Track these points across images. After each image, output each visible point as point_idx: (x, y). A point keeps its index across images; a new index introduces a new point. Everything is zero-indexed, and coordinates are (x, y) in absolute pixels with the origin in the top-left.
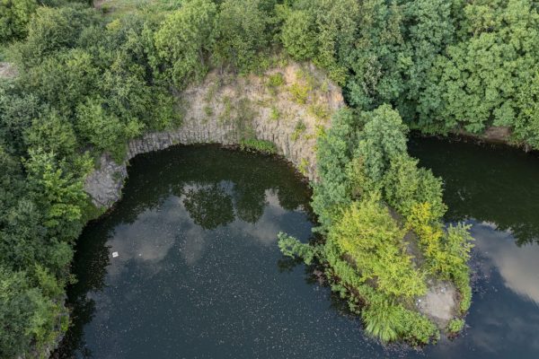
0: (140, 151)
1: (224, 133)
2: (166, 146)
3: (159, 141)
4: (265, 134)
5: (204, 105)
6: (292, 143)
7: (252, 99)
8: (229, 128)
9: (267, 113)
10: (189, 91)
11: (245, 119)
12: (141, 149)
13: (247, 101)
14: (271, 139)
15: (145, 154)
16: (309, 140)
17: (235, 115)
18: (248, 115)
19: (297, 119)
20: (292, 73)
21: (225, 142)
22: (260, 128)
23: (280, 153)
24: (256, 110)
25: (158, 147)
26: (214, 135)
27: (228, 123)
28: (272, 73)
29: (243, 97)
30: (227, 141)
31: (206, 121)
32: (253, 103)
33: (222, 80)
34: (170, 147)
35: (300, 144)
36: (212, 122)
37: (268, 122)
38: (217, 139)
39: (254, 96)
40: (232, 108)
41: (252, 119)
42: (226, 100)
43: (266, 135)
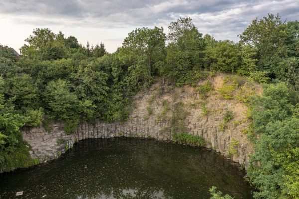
0: (90, 137)
1: (160, 129)
2: (112, 136)
3: (107, 130)
4: (196, 130)
5: (148, 106)
6: (220, 134)
7: (185, 103)
8: (165, 126)
9: (198, 113)
10: (137, 96)
11: (178, 119)
12: (92, 135)
13: (181, 104)
14: (200, 133)
15: (94, 139)
16: (238, 127)
17: (170, 115)
18: (182, 116)
19: (224, 112)
20: (220, 82)
21: (160, 138)
22: (191, 126)
23: (209, 147)
24: (189, 111)
25: (106, 135)
26: (152, 131)
27: (165, 121)
28: (203, 84)
29: (178, 101)
30: (162, 137)
31: (147, 119)
32: (187, 105)
33: (163, 89)
34: (115, 138)
35: (228, 133)
36: (152, 120)
37: (199, 120)
38: (154, 135)
39: (187, 101)
40: (169, 110)
41: (185, 118)
42: (165, 103)
43: (196, 132)
